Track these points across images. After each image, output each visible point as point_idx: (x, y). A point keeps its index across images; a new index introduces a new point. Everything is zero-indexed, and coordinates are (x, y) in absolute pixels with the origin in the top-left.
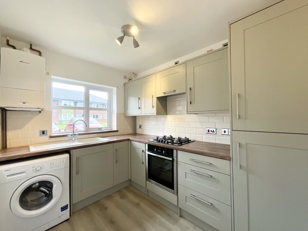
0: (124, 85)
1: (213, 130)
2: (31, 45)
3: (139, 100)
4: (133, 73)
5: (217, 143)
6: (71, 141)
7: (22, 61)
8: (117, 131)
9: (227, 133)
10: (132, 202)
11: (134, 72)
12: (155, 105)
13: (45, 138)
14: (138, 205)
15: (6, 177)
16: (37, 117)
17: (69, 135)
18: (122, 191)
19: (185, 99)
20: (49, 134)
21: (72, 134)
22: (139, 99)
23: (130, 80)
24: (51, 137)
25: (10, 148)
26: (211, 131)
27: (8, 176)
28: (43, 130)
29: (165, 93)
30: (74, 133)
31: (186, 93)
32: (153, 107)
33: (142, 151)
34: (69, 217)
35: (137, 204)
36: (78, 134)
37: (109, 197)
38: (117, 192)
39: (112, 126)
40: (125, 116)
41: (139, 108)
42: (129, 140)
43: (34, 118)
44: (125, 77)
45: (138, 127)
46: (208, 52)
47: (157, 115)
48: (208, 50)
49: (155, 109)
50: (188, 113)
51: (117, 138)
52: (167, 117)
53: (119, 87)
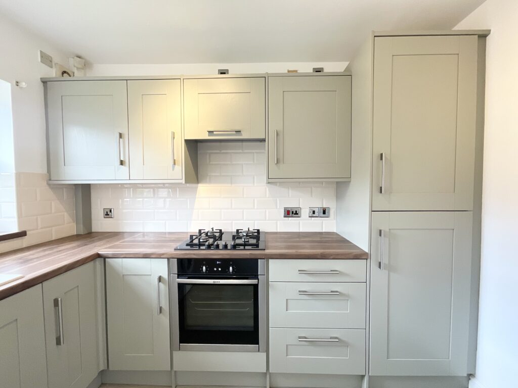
0: (43, 82)
1: (296, 211)
3: (121, 139)
4: (79, 57)
5: (301, 231)
8: (22, 234)
9: (316, 214)
11: (80, 54)
12: (180, 158)
19: (264, 153)
22: (121, 136)
23: (65, 75)
26: (293, 212)
29: (210, 132)
31: (267, 140)
32: (174, 162)
33: (156, 281)
40: (49, 185)
41: (122, 163)
42: (98, 256)
44: (46, 60)
45: (98, 214)
46: (289, 71)
47: (186, 182)
48: (290, 70)
49: (181, 169)
50: (270, 181)
52: (197, 187)
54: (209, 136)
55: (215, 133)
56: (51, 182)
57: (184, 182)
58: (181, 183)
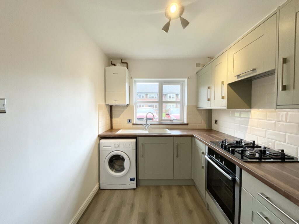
0: (197, 73)
2: (122, 60)
3: (209, 90)
4: (209, 57)
6: (145, 129)
7: (114, 73)
8: (187, 124)
10: (186, 205)
12: (225, 94)
13: (130, 125)
14: (190, 212)
15: (103, 147)
16: (126, 110)
17: (143, 124)
18: (183, 188)
20: (132, 123)
21: (145, 123)
22: (209, 88)
24: (133, 124)
25: (114, 129)
27: (104, 146)
28: (129, 119)
29: (238, 76)
30: (147, 123)
32: (223, 97)
33: (202, 153)
34: (135, 188)
35: (190, 210)
36: (149, 124)
37: (169, 187)
38: (177, 186)
39: (184, 118)
40: (197, 109)
42: (192, 136)
43: (124, 110)
44: (198, 65)
45: (213, 122)
47: (227, 108)
49: (225, 101)
50: (278, 107)
51: (183, 132)
52: (250, 111)
53: (190, 78)
54: (238, 78)
55: (240, 76)
56: (197, 108)
57: (226, 109)
58: (225, 109)
